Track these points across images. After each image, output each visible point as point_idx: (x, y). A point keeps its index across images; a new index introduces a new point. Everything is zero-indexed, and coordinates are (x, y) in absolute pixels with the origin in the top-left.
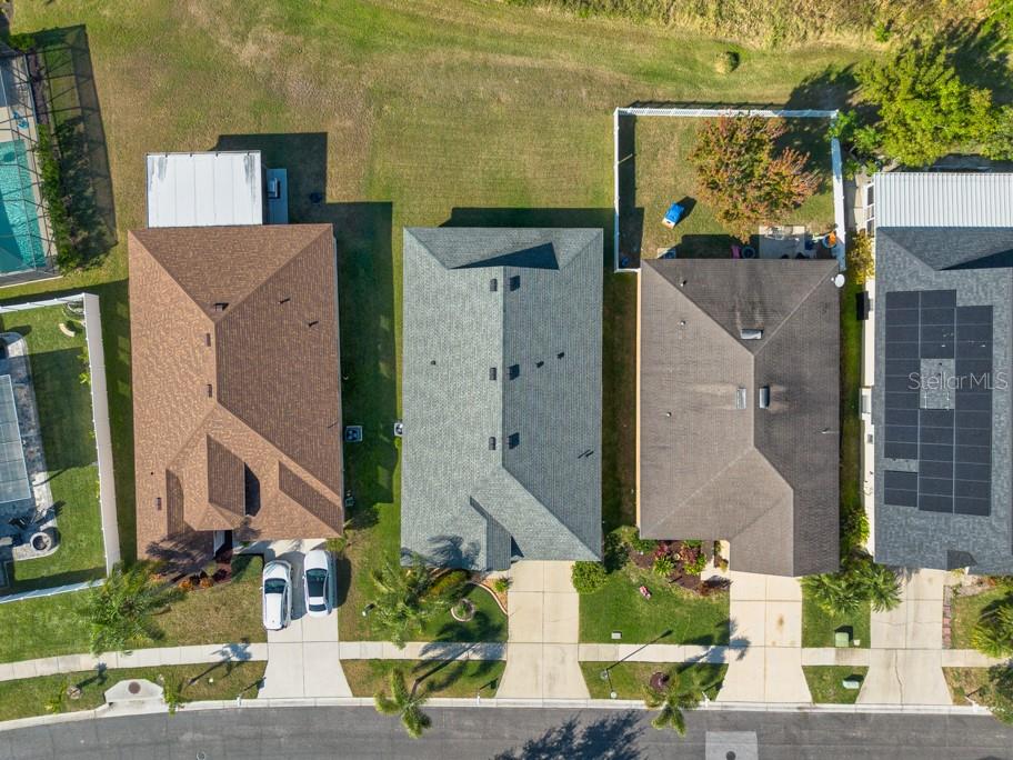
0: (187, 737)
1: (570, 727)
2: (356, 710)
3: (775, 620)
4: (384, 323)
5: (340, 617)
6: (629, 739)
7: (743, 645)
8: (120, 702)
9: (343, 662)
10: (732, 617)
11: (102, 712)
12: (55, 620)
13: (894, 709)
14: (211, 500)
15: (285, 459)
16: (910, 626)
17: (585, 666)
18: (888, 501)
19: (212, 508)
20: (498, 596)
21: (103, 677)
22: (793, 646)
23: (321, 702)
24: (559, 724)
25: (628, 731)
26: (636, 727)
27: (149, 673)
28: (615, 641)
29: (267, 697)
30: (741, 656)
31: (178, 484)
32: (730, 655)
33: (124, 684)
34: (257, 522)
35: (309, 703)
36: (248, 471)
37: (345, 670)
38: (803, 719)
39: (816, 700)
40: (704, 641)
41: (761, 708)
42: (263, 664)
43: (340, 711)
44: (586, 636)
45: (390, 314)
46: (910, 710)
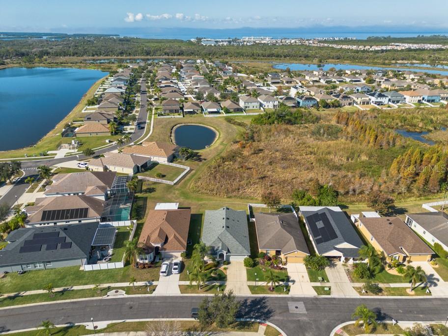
0: (128, 303)
1: (246, 300)
2: (181, 297)
3: (301, 277)
4: (199, 228)
5: (180, 276)
6: (264, 303)
7: (294, 281)
8: (111, 295)
9: (179, 285)
10: (289, 275)
11: (105, 297)
12: (101, 276)
13: (343, 297)
14: (158, 236)
15: (176, 233)
16: (339, 278)
17: (249, 286)
18: (317, 244)
19: (158, 238)
20: (224, 271)
21: (109, 289)
22: (308, 281)
23: (171, 295)
24: (243, 300)
25: (264, 301)
26: (266, 300)
27: (122, 288)
28: (257, 281)
29: (155, 294)
30: (293, 284)
31: (150, 238)
32: (290, 284)
33: (114, 291)
34: (165, 246)
35: (168, 295)
36: (167, 236)
37: (180, 287)
38: (316, 299)
39: (318, 294)
40: (283, 280)
41: (303, 296)
42: (156, 286)
43: (176, 297)
44: (249, 280)
45: (201, 227)
46: (347, 297)
